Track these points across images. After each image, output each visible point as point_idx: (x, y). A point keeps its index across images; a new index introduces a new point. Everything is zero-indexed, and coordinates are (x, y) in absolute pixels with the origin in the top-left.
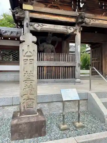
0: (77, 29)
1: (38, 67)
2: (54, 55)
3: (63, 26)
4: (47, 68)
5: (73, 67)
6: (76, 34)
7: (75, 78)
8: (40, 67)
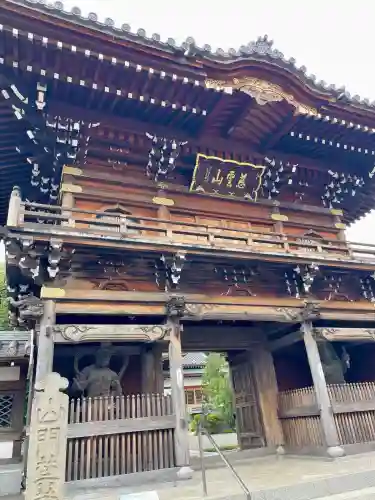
0: (170, 330)
1: (69, 440)
2: (115, 400)
3: (136, 326)
4: (95, 442)
5: (168, 430)
6: (169, 342)
7: (175, 466)
8: (74, 440)
